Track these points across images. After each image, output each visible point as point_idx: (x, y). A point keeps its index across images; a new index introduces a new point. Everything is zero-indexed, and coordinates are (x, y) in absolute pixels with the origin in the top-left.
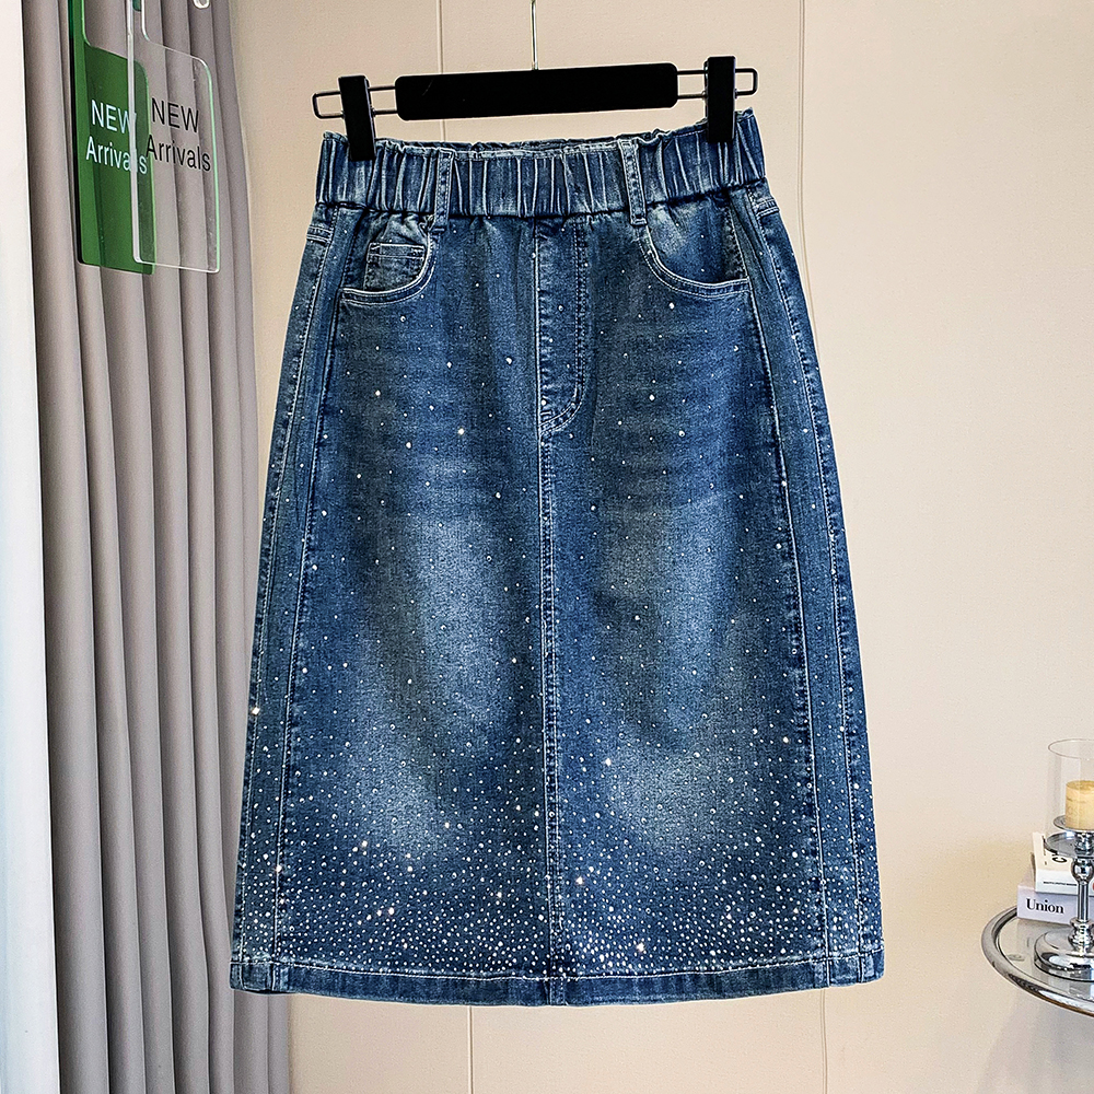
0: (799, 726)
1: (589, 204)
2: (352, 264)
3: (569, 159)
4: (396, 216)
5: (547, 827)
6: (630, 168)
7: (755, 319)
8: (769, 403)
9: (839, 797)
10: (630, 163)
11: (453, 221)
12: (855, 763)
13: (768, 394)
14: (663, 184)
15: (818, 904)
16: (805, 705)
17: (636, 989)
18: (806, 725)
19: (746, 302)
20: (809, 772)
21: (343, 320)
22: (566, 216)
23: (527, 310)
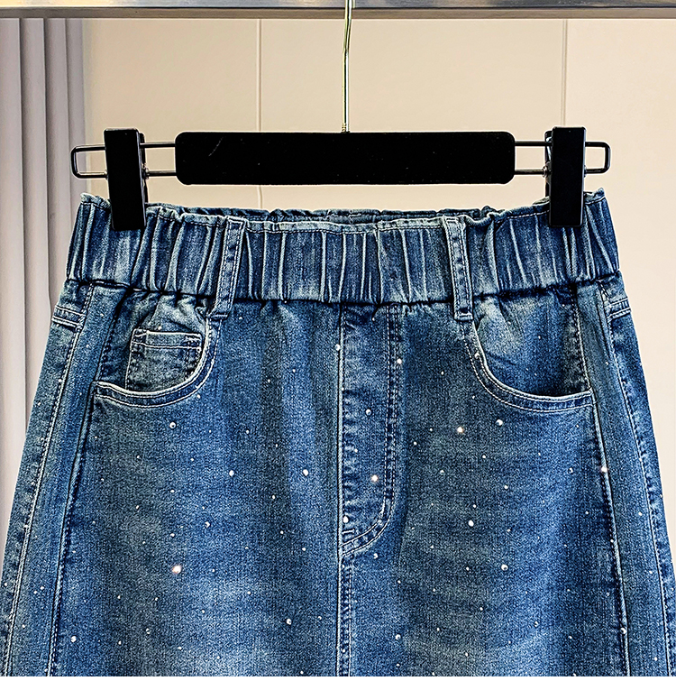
1: (406, 291)
2: (110, 354)
3: (384, 238)
4: (167, 298)
6: (456, 251)
7: (597, 438)
8: (609, 536)
10: (456, 245)
11: (238, 306)
13: (608, 525)
14: (494, 273)
19: (587, 417)
21: (97, 420)
22: (378, 305)
23: (328, 413)
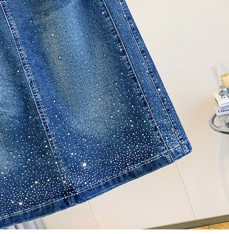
0: (131, 76)
5: (50, 145)
9: (154, 96)
12: (156, 82)
15: (159, 135)
16: (131, 68)
17: (103, 187)
18: (133, 75)
20: (140, 91)
